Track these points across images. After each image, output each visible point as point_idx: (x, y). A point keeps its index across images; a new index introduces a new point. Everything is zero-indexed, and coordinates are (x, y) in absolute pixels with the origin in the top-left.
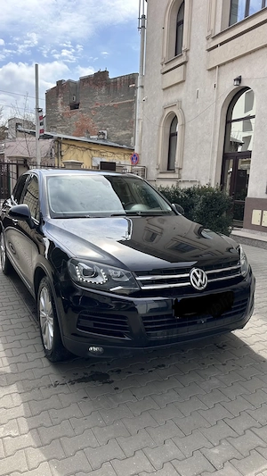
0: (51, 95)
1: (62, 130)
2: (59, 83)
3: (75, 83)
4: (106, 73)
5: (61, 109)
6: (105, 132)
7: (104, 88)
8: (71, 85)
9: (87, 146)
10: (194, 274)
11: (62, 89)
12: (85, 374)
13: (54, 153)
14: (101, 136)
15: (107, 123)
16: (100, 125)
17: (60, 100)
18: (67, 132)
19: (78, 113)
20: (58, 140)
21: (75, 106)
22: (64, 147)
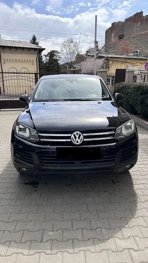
0: (109, 32)
1: (113, 53)
2: (113, 24)
3: (122, 23)
4: (142, 13)
5: (113, 40)
6: (138, 51)
7: (139, 23)
8: (120, 24)
9: (124, 61)
10: (74, 135)
11: (115, 27)
12: (29, 181)
13: (104, 67)
14: (136, 54)
15: (140, 45)
16: (135, 47)
17: (113, 35)
18: (116, 53)
19: (123, 41)
20: (108, 59)
21: (121, 37)
22: (111, 62)
